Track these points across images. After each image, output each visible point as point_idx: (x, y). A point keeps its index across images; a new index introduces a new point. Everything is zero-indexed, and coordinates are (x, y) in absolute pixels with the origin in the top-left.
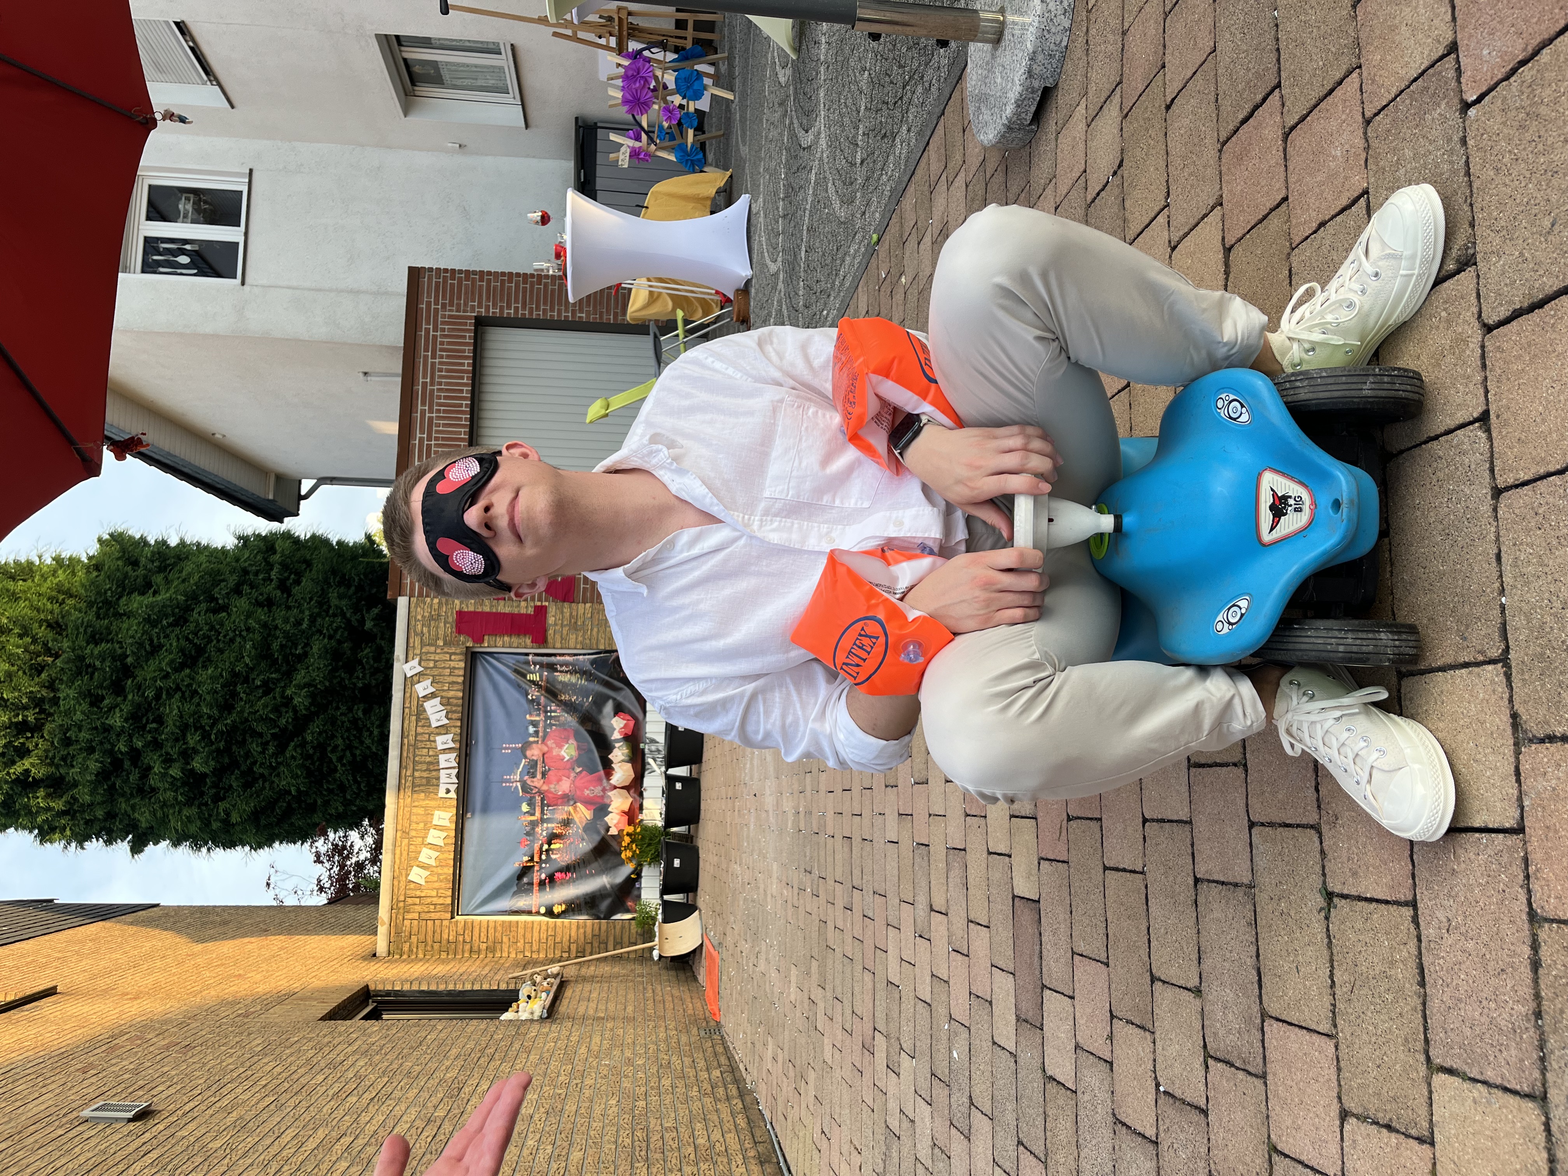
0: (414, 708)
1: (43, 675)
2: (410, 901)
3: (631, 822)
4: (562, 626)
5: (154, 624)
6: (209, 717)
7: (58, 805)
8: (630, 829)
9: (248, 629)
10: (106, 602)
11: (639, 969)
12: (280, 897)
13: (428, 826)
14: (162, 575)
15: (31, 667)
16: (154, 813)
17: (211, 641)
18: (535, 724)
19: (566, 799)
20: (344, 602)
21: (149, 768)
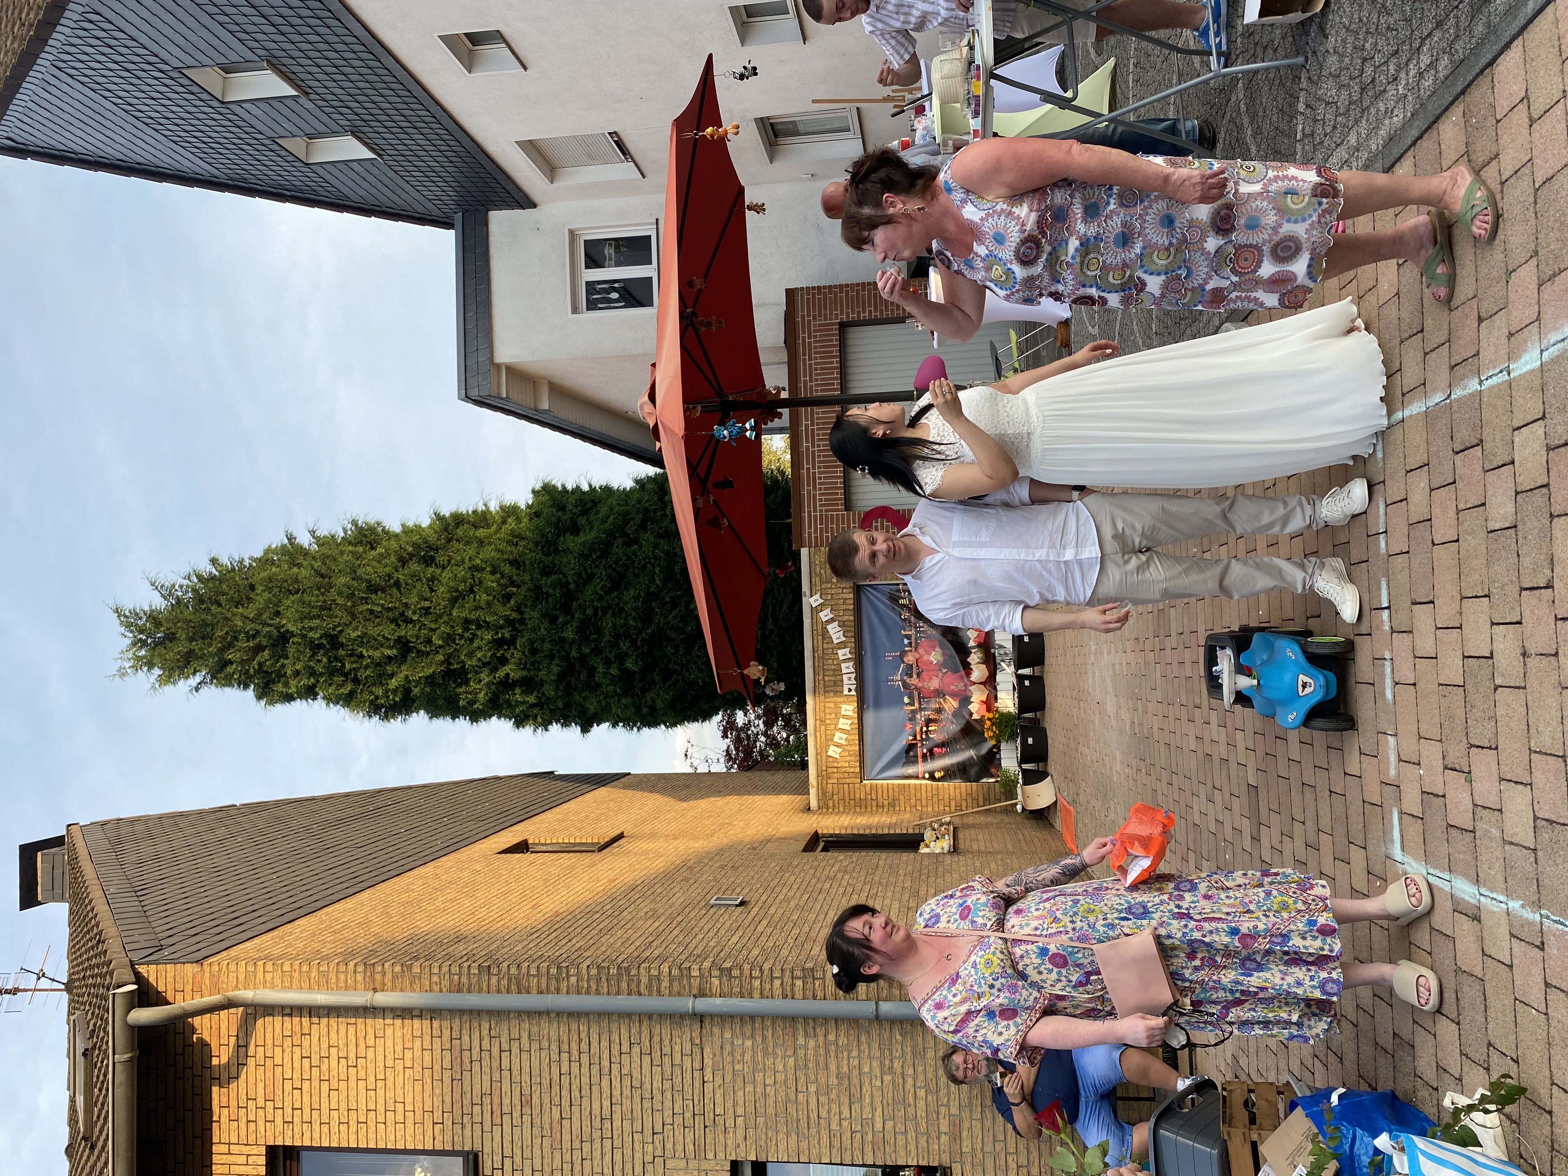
0: (820, 630)
1: (512, 602)
2: (830, 770)
3: (989, 710)
5: (586, 557)
6: (635, 628)
7: (532, 699)
8: (991, 715)
9: (655, 557)
10: (547, 542)
11: (1007, 819)
12: (695, 764)
13: (838, 716)
14: (586, 518)
15: (503, 596)
16: (599, 702)
17: (628, 568)
18: (910, 637)
19: (939, 693)
21: (594, 669)
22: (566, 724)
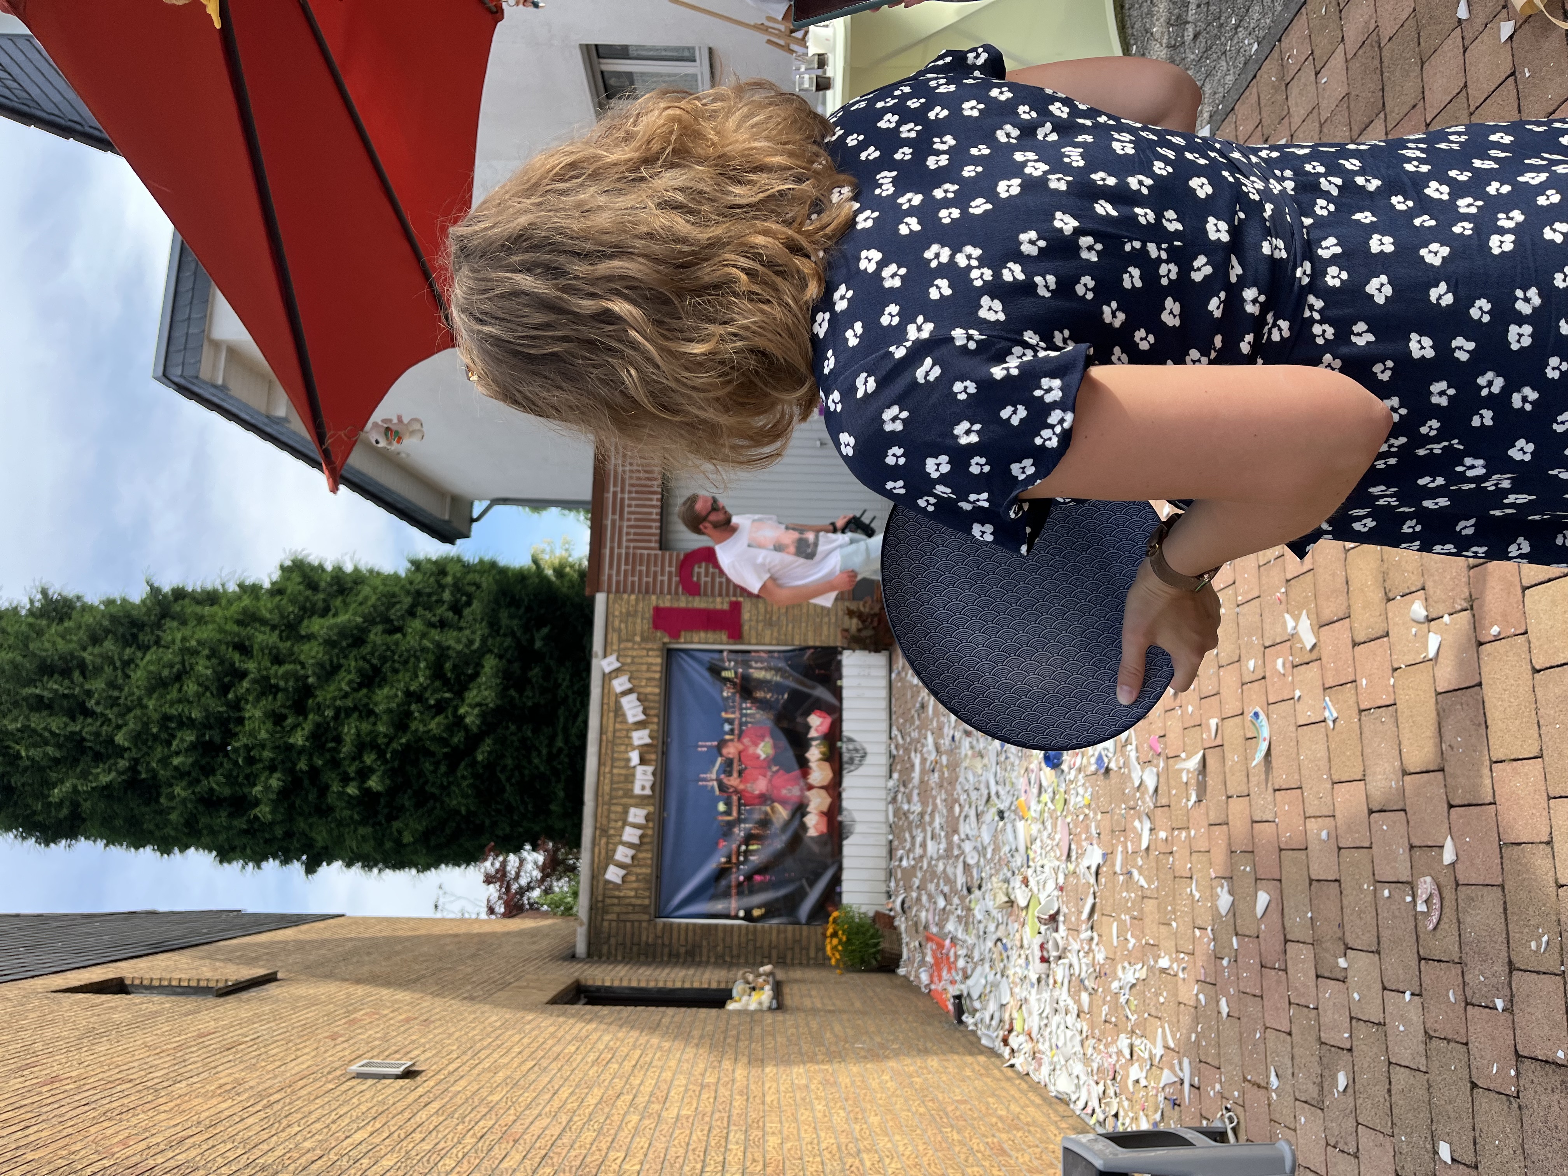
0: (611, 704)
2: (608, 901)
3: (830, 824)
4: (757, 621)
5: (334, 644)
6: (385, 736)
7: (239, 824)
9: (422, 650)
10: (289, 625)
13: (624, 823)
14: (340, 599)
15: (218, 688)
16: (330, 832)
17: (386, 661)
18: (730, 722)
19: (764, 799)
20: (515, 622)
21: (327, 787)
22: (286, 861)
